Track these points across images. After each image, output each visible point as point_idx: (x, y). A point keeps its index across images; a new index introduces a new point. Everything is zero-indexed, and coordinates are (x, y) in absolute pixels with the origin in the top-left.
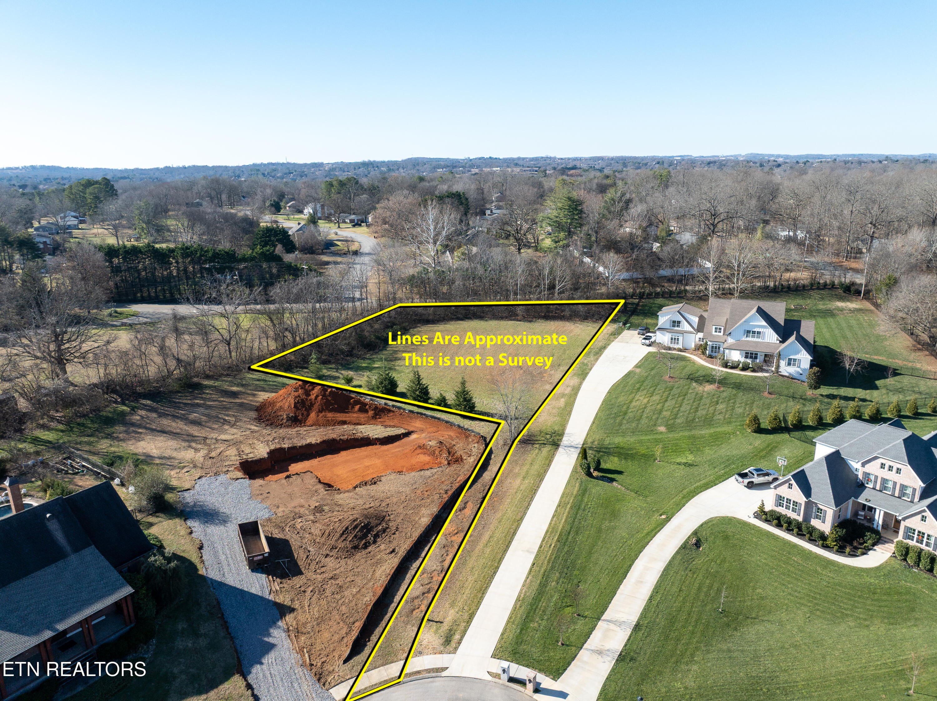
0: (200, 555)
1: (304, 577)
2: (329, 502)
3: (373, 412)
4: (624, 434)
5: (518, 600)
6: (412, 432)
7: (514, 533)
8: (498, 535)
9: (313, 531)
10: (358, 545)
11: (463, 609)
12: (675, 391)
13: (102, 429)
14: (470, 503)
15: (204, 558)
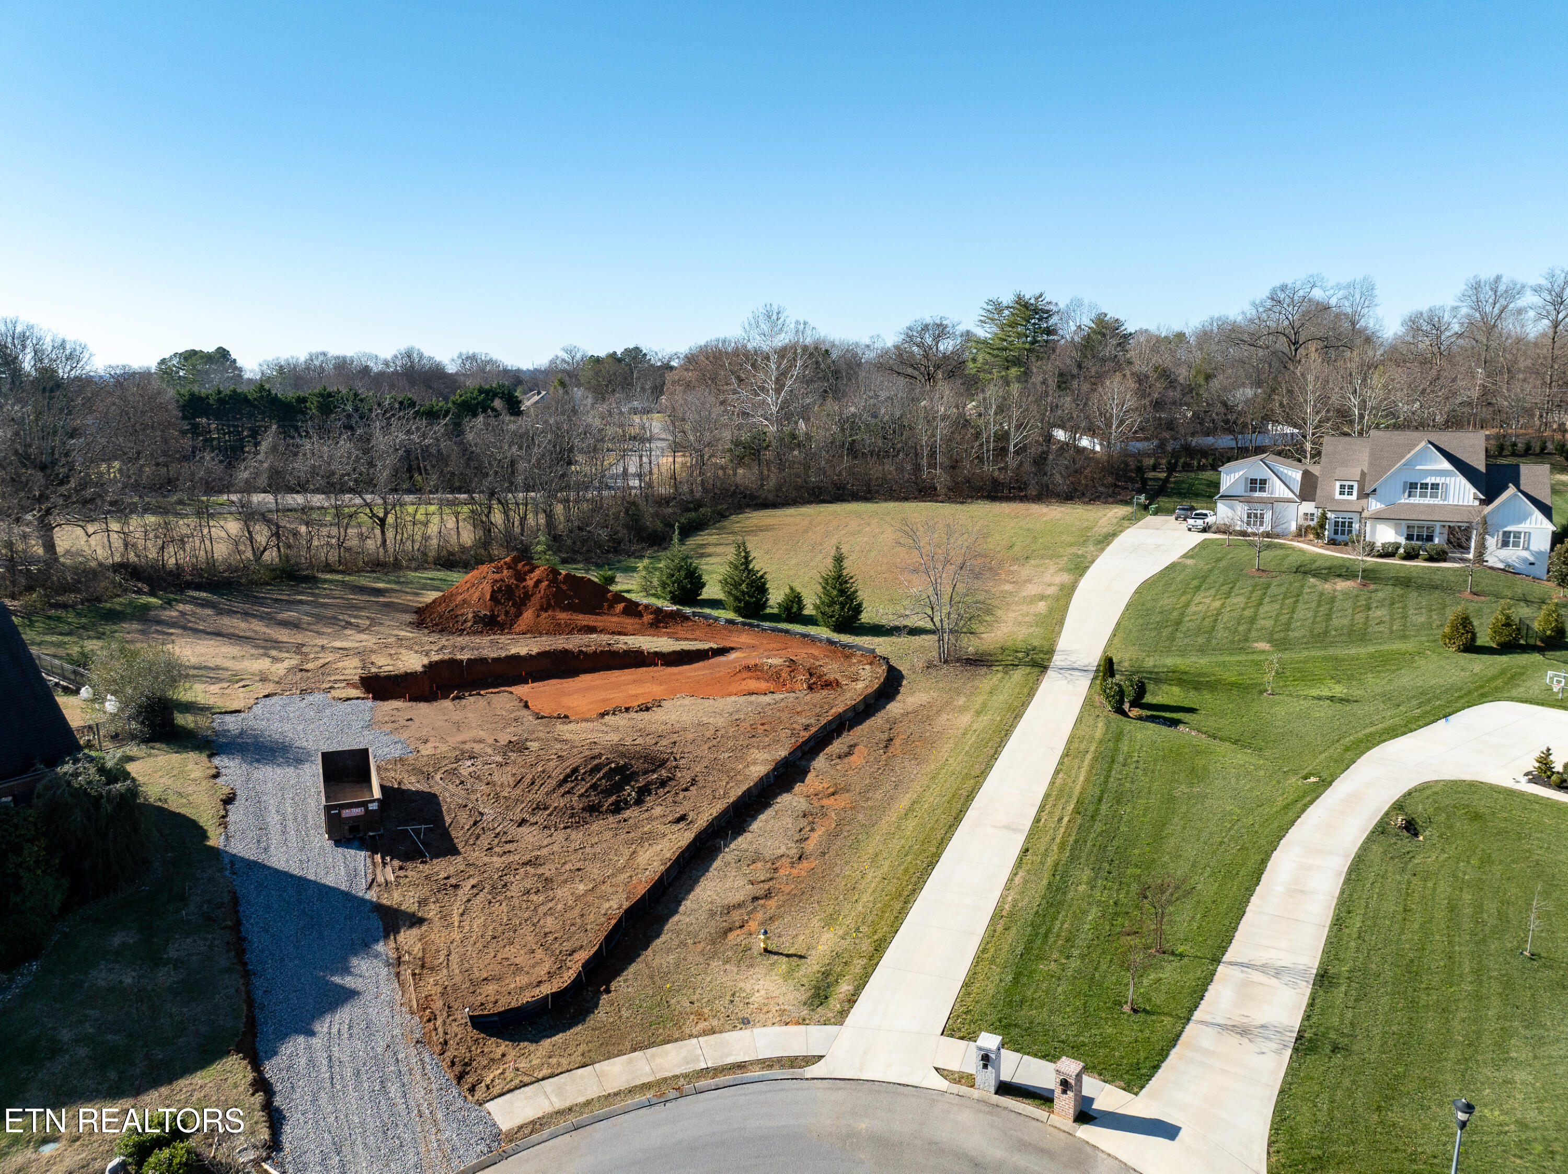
0: (223, 813)
1: (459, 859)
2: (541, 735)
3: (651, 616)
4: (1183, 653)
5: (997, 916)
6: (732, 649)
7: (970, 797)
8: (931, 799)
9: (495, 778)
10: (600, 805)
11: (857, 930)
12: (1273, 590)
13: (94, 625)
14: (861, 747)
15: (231, 818)
